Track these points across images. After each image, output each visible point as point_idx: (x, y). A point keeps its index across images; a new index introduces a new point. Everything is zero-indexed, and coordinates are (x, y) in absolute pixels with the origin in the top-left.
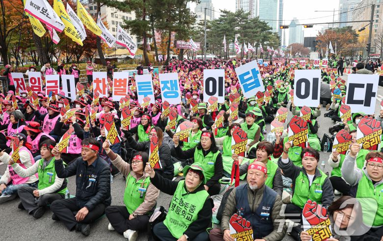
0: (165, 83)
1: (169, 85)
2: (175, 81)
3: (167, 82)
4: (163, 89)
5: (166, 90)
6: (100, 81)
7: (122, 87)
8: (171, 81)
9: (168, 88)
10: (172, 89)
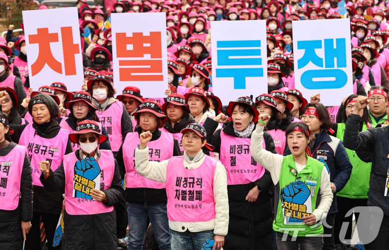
0: (310, 46)
1: (320, 53)
2: (341, 42)
3: (317, 44)
4: (302, 63)
5: (311, 66)
6: (54, 38)
7: (147, 57)
8: (329, 42)
9: (318, 61)
10: (330, 64)
